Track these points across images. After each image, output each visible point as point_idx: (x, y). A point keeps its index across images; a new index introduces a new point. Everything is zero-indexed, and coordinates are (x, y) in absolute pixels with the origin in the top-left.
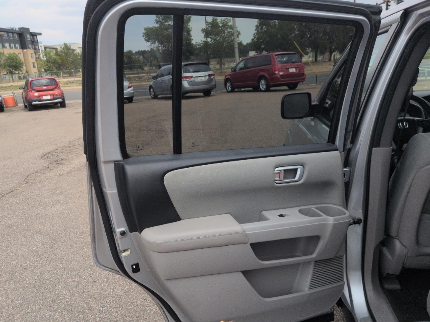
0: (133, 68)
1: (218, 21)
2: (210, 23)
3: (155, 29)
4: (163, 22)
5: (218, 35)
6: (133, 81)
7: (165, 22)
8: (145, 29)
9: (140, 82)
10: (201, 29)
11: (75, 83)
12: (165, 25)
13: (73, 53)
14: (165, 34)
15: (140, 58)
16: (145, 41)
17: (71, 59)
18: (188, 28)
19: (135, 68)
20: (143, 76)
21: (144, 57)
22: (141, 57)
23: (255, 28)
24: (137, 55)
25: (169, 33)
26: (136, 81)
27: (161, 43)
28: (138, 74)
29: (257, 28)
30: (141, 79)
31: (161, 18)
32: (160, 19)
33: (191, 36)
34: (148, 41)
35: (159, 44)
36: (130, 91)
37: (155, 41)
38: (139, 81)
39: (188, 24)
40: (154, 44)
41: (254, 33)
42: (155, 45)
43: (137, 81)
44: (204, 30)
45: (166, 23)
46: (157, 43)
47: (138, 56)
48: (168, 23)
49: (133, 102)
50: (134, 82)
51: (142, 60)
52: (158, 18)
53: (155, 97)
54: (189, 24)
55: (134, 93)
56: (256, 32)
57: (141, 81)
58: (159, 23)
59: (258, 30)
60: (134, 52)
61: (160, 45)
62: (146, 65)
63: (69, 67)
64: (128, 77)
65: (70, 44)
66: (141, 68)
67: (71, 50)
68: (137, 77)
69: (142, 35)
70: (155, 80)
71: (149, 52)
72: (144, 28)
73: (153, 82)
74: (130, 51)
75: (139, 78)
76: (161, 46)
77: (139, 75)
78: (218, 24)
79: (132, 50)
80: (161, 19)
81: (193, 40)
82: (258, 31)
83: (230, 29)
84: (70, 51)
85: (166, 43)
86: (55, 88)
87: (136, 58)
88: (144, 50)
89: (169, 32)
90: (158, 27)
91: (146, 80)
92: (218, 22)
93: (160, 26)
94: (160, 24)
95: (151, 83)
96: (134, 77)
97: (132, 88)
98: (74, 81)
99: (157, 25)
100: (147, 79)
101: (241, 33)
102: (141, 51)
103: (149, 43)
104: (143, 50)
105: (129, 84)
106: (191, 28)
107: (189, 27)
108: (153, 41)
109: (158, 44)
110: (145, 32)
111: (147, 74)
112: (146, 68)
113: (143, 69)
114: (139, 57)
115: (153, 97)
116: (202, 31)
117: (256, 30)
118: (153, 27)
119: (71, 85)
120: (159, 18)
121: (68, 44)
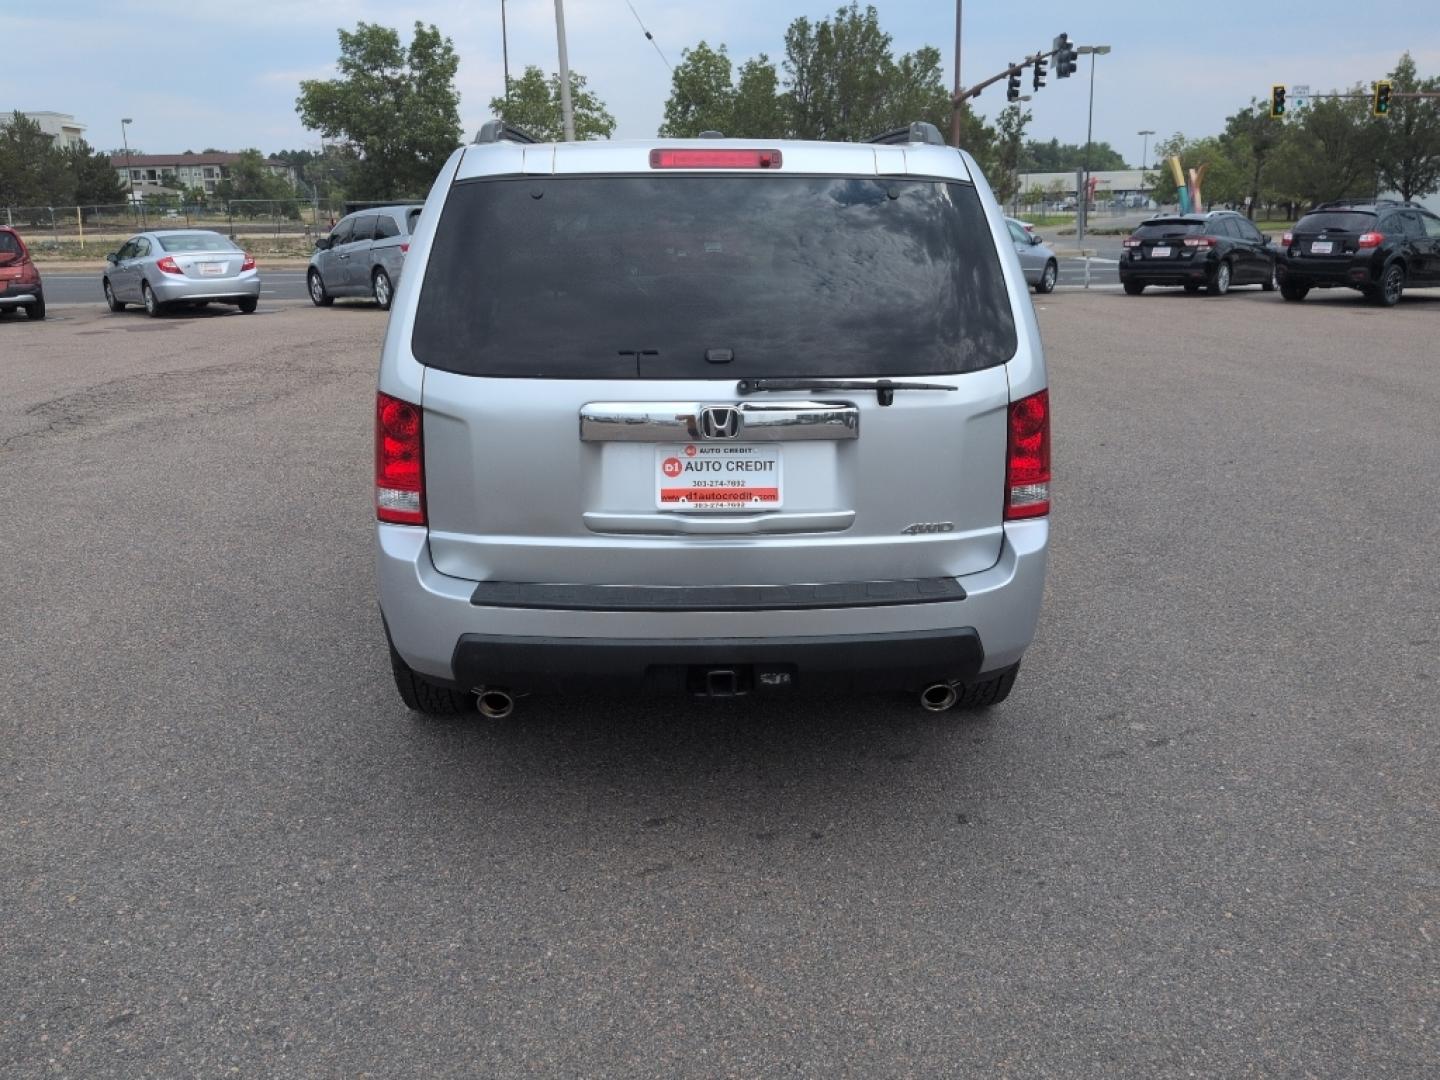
0: (260, 212)
1: (543, 79)
2: (519, 84)
3: (337, 88)
4: (365, 68)
5: (543, 124)
6: (261, 255)
7: (375, 69)
8: (306, 86)
9: (283, 257)
10: (489, 102)
11: (57, 253)
12: (372, 79)
13: (47, 147)
14: (369, 109)
15: (286, 179)
16: (303, 124)
17: (37, 168)
18: (448, 93)
19: (267, 211)
20: (296, 240)
21: (300, 176)
22: (293, 174)
23: (664, 110)
24: (276, 166)
25: (385, 104)
26: (268, 255)
27: (357, 133)
28: (279, 230)
29: (669, 111)
30: (288, 247)
31: (358, 54)
32: (357, 58)
33: (458, 120)
34: (313, 125)
35: (350, 139)
36: (247, 279)
37: (335, 128)
38: (281, 255)
39: (448, 81)
40: (336, 136)
41: (660, 126)
42: (338, 139)
43: (274, 255)
44: (500, 104)
45: (376, 73)
46: (342, 133)
47: (281, 170)
48: (382, 72)
49: (256, 311)
50: (263, 258)
51: (294, 186)
52: (348, 56)
53: (326, 301)
54: (452, 81)
55: (258, 285)
56: (667, 122)
57: (285, 255)
58: (353, 70)
59: (674, 117)
60: (266, 156)
61: (353, 142)
62: (307, 203)
63: (29, 197)
64: (244, 240)
65: (37, 118)
66: (290, 210)
67: (38, 135)
68: (274, 241)
69: (296, 105)
70: (327, 251)
71: (319, 158)
72: (302, 83)
73: (320, 256)
74: (253, 152)
75: (281, 245)
76: (359, 145)
77: (282, 235)
78: (543, 88)
79: (258, 149)
80: (360, 58)
81: (462, 132)
82: (673, 121)
83: (582, 107)
84: (36, 140)
85: (375, 138)
86: (14, 259)
87: (271, 176)
88: (303, 152)
89: (387, 102)
90: (348, 84)
91: (304, 253)
92: (543, 83)
93: (356, 80)
94: (355, 75)
95: (315, 260)
96: (263, 239)
97: (253, 272)
98: (53, 243)
99: (346, 78)
100: (306, 249)
101: (617, 120)
102: (293, 152)
103: (318, 133)
104: (298, 150)
105: (247, 258)
106: (459, 93)
107: (451, 90)
108: (330, 128)
109: (347, 137)
110: (304, 96)
111: (308, 233)
112: (308, 214)
113: (295, 217)
114: (285, 175)
115: (318, 299)
116: (491, 106)
117: (667, 116)
118: (332, 81)
119: (45, 257)
120: (353, 53)
121: (30, 114)
